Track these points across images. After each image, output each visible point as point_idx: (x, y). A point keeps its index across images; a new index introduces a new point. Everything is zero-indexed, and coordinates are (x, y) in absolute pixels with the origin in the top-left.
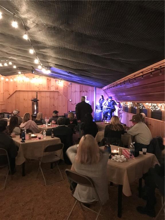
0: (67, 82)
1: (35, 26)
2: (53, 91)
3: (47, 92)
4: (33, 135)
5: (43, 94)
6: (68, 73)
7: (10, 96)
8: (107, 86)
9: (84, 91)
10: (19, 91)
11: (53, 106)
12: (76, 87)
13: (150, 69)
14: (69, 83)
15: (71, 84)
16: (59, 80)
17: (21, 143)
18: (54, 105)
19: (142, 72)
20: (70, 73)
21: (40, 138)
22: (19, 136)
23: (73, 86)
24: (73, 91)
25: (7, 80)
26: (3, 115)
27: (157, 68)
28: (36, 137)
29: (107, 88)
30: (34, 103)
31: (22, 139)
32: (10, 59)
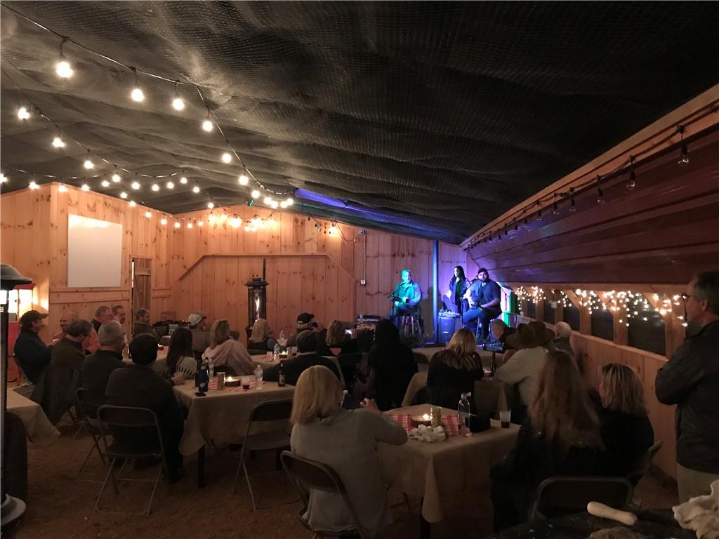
0: (352, 227)
1: (230, 100)
2: (313, 256)
3: (293, 260)
4: (230, 379)
5: (283, 265)
6: (346, 205)
7: (186, 270)
8: (469, 239)
9: (406, 254)
10: (214, 256)
11: (311, 300)
12: (381, 242)
13: (552, 194)
14: (360, 230)
15: (365, 233)
16: (329, 222)
17: (195, 397)
18: (313, 298)
19: (538, 202)
20: (349, 203)
21: (246, 387)
22: (193, 382)
23: (370, 238)
24: (370, 254)
25: (177, 225)
26: (165, 327)
27: (565, 192)
28: (237, 384)
29: (470, 243)
30: (255, 291)
31: (200, 389)
32: (183, 170)
